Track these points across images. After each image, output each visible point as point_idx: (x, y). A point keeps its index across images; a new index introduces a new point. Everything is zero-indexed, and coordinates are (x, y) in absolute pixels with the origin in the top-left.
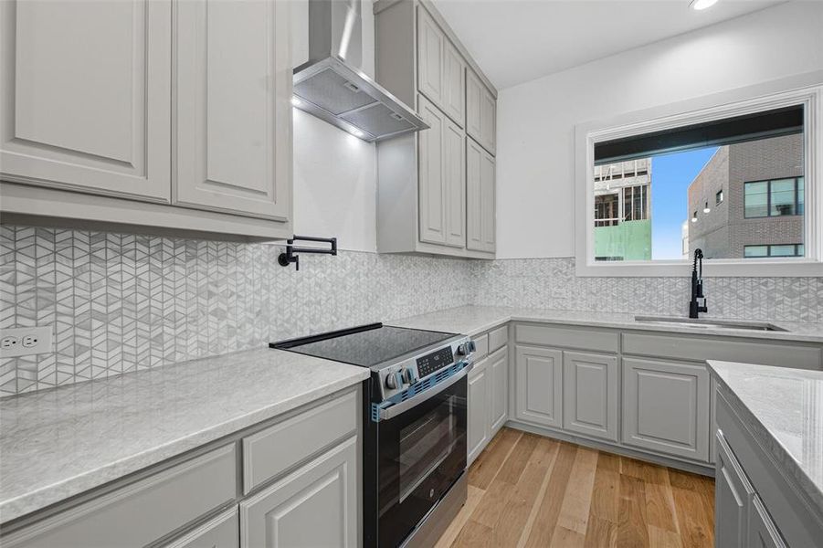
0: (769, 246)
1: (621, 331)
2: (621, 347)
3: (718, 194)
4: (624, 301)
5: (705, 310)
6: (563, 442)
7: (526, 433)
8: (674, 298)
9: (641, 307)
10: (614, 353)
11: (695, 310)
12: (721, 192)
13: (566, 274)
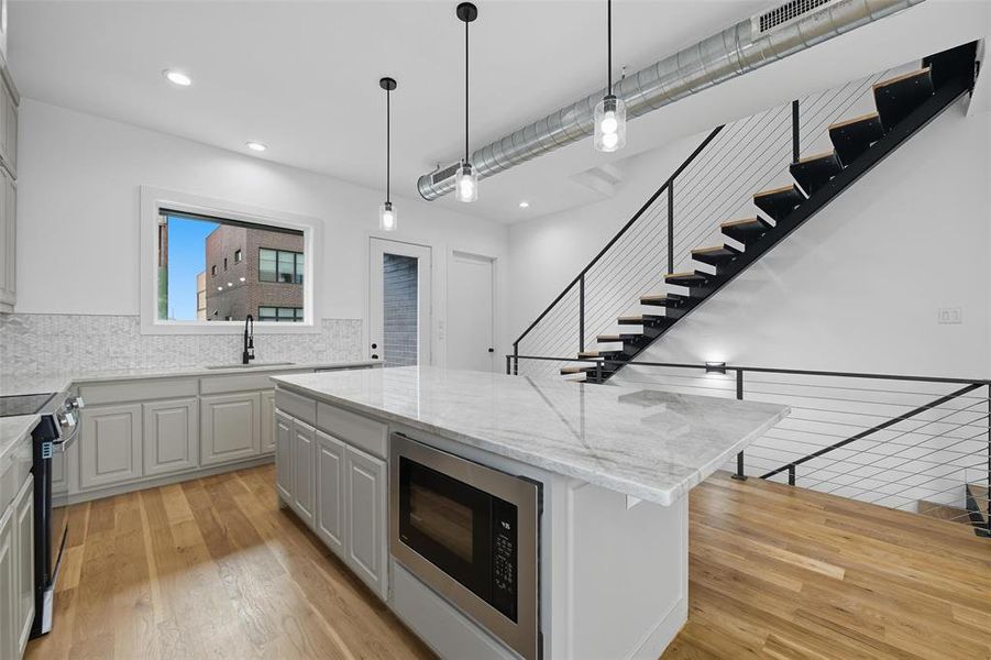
0: (277, 308)
1: (199, 378)
2: (200, 388)
3: (237, 252)
4: (191, 355)
5: (253, 357)
6: (142, 491)
7: (93, 502)
8: (231, 351)
9: (205, 359)
10: (195, 396)
11: (247, 358)
12: (239, 251)
13: (128, 332)
